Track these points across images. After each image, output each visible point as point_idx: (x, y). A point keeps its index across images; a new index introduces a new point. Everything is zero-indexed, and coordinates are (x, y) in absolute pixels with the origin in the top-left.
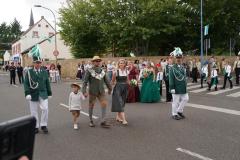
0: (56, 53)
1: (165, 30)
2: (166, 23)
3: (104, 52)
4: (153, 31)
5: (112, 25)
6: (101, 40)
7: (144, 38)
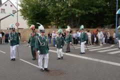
0: (18, 24)
1: (91, 12)
2: (92, 6)
3: (50, 25)
4: (84, 12)
5: (56, 7)
6: (48, 17)
7: (77, 16)
